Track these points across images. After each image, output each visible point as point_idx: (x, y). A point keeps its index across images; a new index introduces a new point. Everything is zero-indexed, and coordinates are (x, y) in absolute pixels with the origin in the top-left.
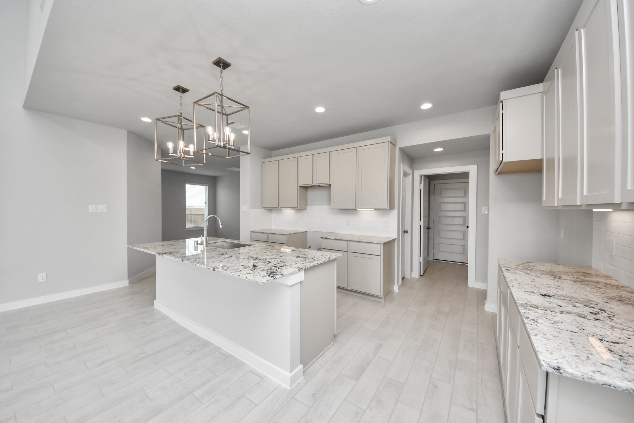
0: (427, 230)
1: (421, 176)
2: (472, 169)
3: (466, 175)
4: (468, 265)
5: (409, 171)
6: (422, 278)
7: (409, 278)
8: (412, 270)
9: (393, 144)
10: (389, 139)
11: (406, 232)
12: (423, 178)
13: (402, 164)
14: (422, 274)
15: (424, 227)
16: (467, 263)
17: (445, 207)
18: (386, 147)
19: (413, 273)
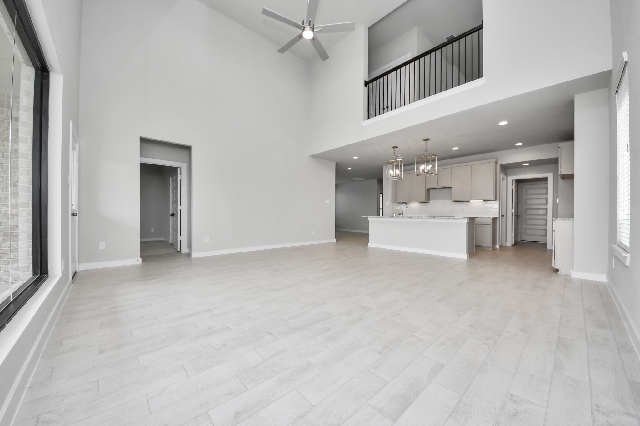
0: (516, 217)
1: (513, 180)
2: (550, 176)
3: (546, 179)
4: (547, 244)
5: (505, 177)
6: (513, 246)
7: (505, 245)
8: (506, 241)
9: (496, 163)
10: (494, 160)
11: (503, 216)
12: (514, 181)
13: (501, 174)
14: (513, 244)
15: (515, 214)
16: (547, 242)
17: (529, 202)
18: (493, 165)
19: (507, 243)
